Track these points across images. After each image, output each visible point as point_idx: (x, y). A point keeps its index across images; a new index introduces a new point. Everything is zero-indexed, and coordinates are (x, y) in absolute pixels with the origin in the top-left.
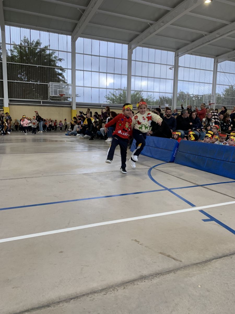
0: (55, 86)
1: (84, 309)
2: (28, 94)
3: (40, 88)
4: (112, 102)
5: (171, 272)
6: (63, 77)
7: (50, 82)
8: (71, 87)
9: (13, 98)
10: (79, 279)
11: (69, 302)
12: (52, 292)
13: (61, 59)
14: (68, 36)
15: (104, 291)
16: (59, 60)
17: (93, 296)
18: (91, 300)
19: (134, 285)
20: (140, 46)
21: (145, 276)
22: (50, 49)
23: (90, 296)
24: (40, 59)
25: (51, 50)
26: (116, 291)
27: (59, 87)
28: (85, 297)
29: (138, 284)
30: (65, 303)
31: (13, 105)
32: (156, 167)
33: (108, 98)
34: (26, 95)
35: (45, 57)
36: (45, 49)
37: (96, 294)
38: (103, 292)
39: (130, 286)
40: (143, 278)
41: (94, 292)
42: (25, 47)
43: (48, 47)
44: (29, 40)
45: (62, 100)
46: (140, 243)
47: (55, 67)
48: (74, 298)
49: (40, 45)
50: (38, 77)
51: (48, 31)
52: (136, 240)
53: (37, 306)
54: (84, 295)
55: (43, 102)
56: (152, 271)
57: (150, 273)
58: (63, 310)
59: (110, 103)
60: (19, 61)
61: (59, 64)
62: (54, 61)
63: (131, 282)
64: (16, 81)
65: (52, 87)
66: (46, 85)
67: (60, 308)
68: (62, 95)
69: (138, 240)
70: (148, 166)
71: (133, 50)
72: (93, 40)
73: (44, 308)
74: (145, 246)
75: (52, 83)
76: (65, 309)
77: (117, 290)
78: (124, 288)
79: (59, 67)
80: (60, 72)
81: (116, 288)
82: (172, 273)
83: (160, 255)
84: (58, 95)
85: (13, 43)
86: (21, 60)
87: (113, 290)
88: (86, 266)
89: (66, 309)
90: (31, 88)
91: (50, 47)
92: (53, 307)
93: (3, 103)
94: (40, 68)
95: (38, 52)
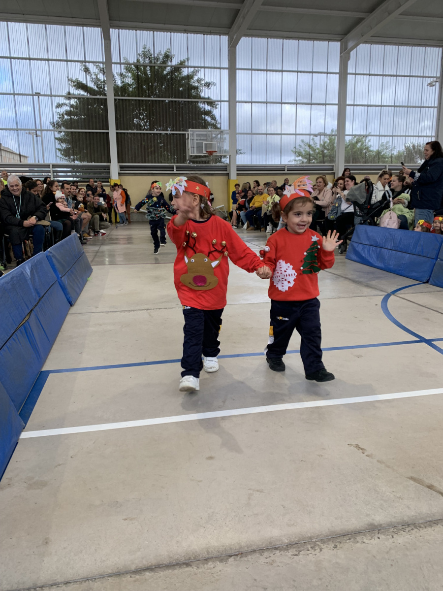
0: (198, 135)
1: (255, 580)
2: (151, 153)
3: (172, 141)
4: (305, 160)
5: (437, 524)
6: (213, 118)
7: (189, 130)
8: (227, 136)
9: (126, 163)
10: (245, 516)
11: (226, 560)
12: (194, 537)
13: (209, 84)
14: (222, 36)
15: (294, 548)
16: (205, 85)
17: (272, 555)
18: (267, 563)
19: (356, 543)
20: (366, 42)
21: (381, 525)
22: (189, 65)
23: (266, 554)
24: (172, 88)
25: (191, 67)
26: (319, 550)
27: (206, 138)
28: (257, 555)
29: (365, 540)
30: (218, 562)
31: (125, 174)
32: (399, 292)
33: (298, 153)
34: (148, 156)
35: (180, 81)
36: (180, 66)
37: (278, 551)
38: (292, 550)
39: (346, 543)
40: (374, 529)
41: (274, 547)
42: (145, 67)
43: (184, 62)
44: (152, 53)
45: (211, 162)
46: (366, 454)
47: (198, 99)
48: (235, 555)
49: (171, 59)
50: (168, 121)
51: (185, 31)
52: (357, 446)
53: (166, 562)
54: (254, 551)
55: (177, 167)
56: (395, 517)
57: (389, 520)
58: (215, 575)
59: (303, 162)
60: (135, 93)
61: (205, 93)
62: (196, 88)
63: (350, 535)
64: (130, 131)
65: (194, 138)
66: (183, 134)
67: (209, 571)
68: (211, 153)
69: (362, 447)
70: (382, 291)
71: (352, 53)
72: (269, 39)
73: (180, 567)
74: (378, 461)
75: (193, 131)
76: (218, 576)
77: (321, 550)
78: (336, 547)
79: (205, 98)
80: (208, 108)
81: (318, 545)
82: (439, 525)
83: (412, 482)
84: (204, 152)
85: (125, 61)
86: (139, 91)
87: (311, 547)
88: (257, 491)
89: (220, 575)
90: (156, 141)
91: (189, 61)
92: (196, 568)
94: (171, 105)
95: (168, 74)
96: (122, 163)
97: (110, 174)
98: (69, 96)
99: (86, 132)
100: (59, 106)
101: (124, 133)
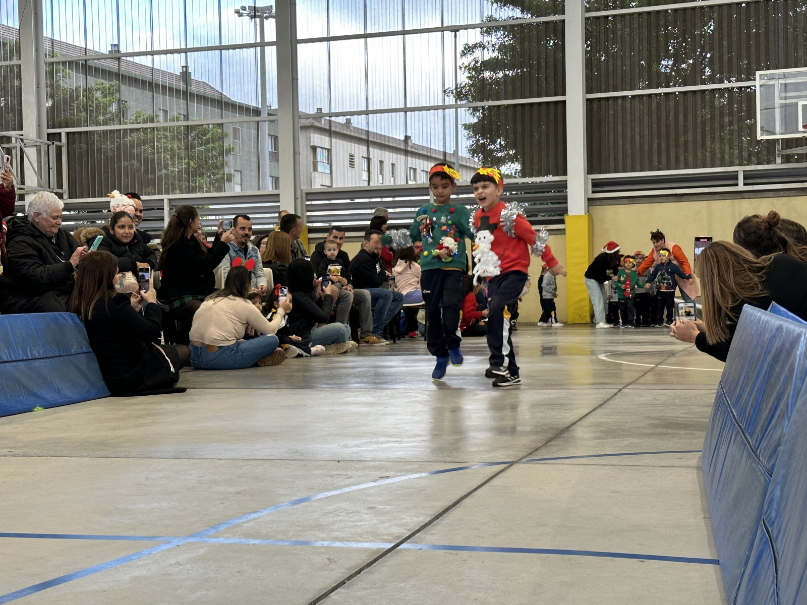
9: (609, 172)
31: (607, 202)
55: (749, 176)
96: (600, 173)
97: (566, 203)
98: (489, 27)
99: (515, 106)
100: (469, 49)
101: (607, 99)
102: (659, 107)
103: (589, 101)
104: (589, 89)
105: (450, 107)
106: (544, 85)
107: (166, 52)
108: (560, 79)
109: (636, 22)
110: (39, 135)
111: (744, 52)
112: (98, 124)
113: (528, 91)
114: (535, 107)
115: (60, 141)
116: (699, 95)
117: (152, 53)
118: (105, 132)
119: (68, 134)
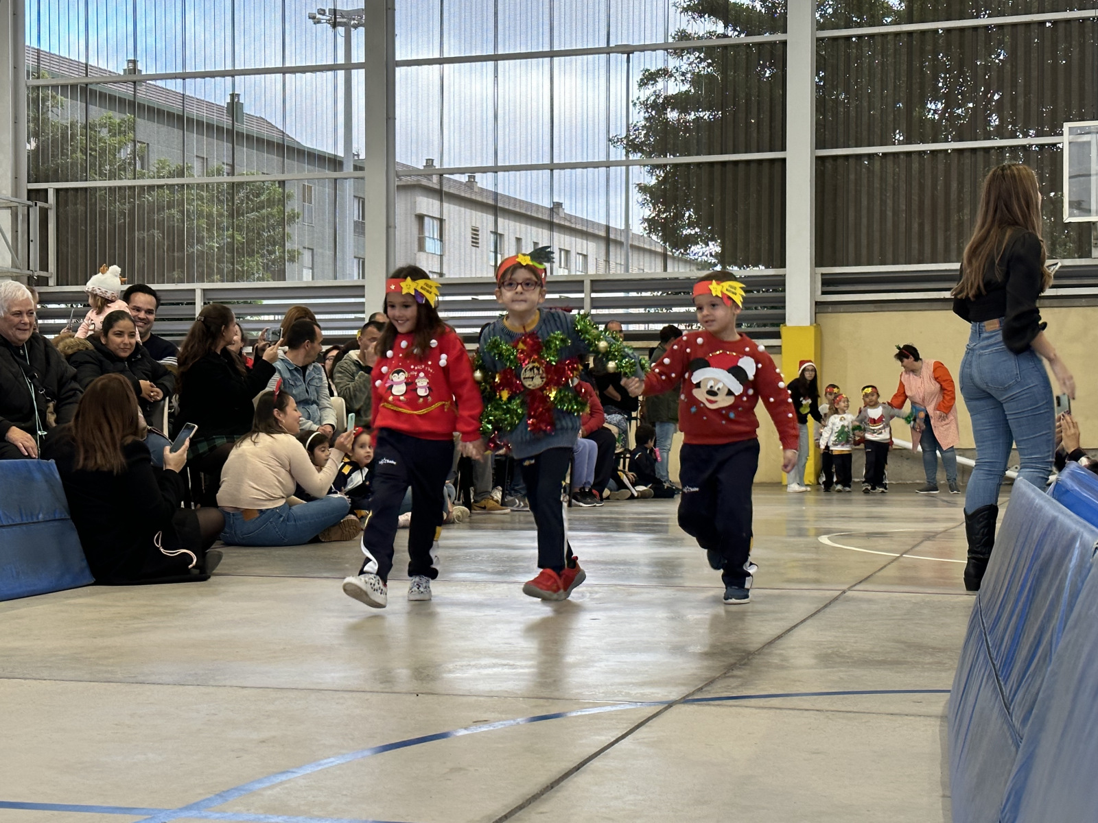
9: (848, 264)
31: (843, 307)
93: (783, 300)
97: (784, 307)
98: (680, 45)
99: (712, 164)
100: (652, 78)
101: (847, 157)
102: (922, 171)
103: (820, 160)
104: (820, 143)
105: (618, 164)
106: (755, 135)
107: (204, 75)
108: (779, 128)
109: (891, 46)
110: (16, 193)
111: (1048, 94)
112: (102, 176)
113: (730, 144)
114: (741, 167)
115: (46, 201)
116: (980, 155)
117: (184, 76)
118: (112, 190)
119: (58, 191)
